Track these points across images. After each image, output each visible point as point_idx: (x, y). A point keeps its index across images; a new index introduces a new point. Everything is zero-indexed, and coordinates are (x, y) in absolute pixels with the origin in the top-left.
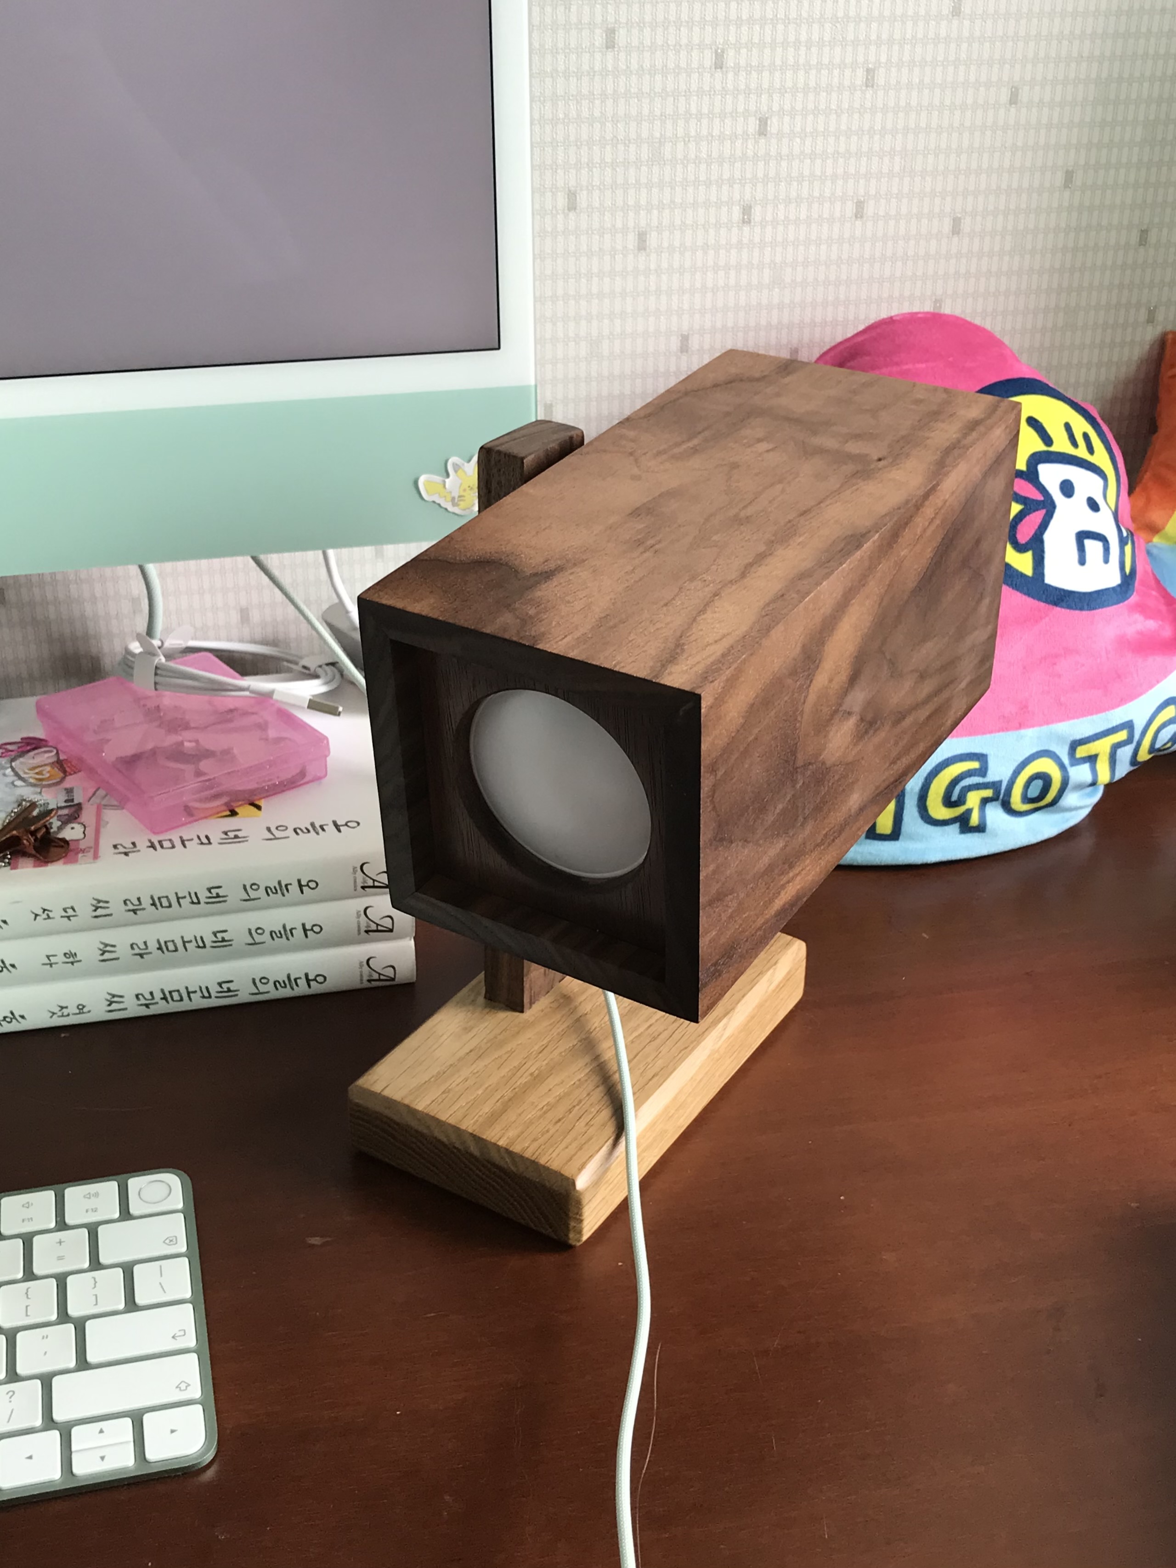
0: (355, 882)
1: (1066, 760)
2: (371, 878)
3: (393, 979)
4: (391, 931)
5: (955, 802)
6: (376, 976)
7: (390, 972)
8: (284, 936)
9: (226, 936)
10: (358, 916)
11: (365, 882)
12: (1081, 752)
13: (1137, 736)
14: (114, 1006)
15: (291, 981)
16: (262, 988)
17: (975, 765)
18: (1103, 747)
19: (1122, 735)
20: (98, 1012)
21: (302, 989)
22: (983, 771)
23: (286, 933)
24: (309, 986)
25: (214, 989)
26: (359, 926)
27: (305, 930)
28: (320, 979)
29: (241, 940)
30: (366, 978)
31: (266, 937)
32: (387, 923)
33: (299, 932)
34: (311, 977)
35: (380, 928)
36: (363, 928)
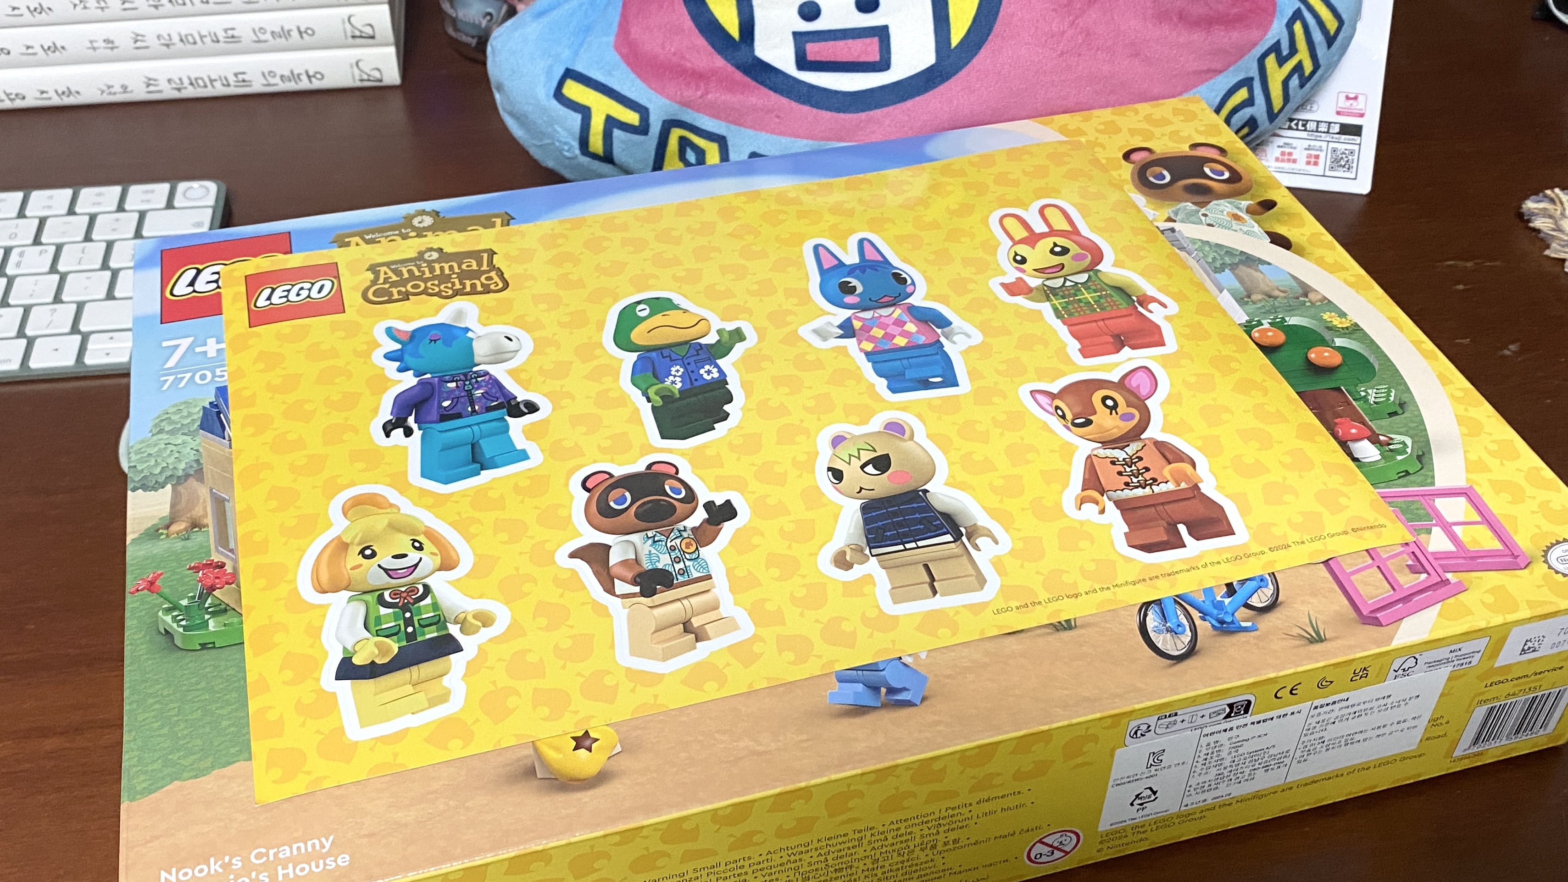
3: (381, 81)
4: (373, 37)
6: (365, 77)
7: (377, 75)
8: (283, 36)
9: (235, 33)
10: (344, 23)
14: (151, 88)
15: (294, 77)
16: (272, 81)
20: (139, 93)
21: (304, 84)
23: (285, 34)
24: (310, 81)
25: (232, 79)
26: (345, 32)
27: (300, 33)
28: (319, 76)
29: (247, 36)
30: (357, 78)
31: (268, 36)
32: (369, 30)
33: (295, 34)
34: (311, 73)
35: (363, 35)
36: (349, 34)
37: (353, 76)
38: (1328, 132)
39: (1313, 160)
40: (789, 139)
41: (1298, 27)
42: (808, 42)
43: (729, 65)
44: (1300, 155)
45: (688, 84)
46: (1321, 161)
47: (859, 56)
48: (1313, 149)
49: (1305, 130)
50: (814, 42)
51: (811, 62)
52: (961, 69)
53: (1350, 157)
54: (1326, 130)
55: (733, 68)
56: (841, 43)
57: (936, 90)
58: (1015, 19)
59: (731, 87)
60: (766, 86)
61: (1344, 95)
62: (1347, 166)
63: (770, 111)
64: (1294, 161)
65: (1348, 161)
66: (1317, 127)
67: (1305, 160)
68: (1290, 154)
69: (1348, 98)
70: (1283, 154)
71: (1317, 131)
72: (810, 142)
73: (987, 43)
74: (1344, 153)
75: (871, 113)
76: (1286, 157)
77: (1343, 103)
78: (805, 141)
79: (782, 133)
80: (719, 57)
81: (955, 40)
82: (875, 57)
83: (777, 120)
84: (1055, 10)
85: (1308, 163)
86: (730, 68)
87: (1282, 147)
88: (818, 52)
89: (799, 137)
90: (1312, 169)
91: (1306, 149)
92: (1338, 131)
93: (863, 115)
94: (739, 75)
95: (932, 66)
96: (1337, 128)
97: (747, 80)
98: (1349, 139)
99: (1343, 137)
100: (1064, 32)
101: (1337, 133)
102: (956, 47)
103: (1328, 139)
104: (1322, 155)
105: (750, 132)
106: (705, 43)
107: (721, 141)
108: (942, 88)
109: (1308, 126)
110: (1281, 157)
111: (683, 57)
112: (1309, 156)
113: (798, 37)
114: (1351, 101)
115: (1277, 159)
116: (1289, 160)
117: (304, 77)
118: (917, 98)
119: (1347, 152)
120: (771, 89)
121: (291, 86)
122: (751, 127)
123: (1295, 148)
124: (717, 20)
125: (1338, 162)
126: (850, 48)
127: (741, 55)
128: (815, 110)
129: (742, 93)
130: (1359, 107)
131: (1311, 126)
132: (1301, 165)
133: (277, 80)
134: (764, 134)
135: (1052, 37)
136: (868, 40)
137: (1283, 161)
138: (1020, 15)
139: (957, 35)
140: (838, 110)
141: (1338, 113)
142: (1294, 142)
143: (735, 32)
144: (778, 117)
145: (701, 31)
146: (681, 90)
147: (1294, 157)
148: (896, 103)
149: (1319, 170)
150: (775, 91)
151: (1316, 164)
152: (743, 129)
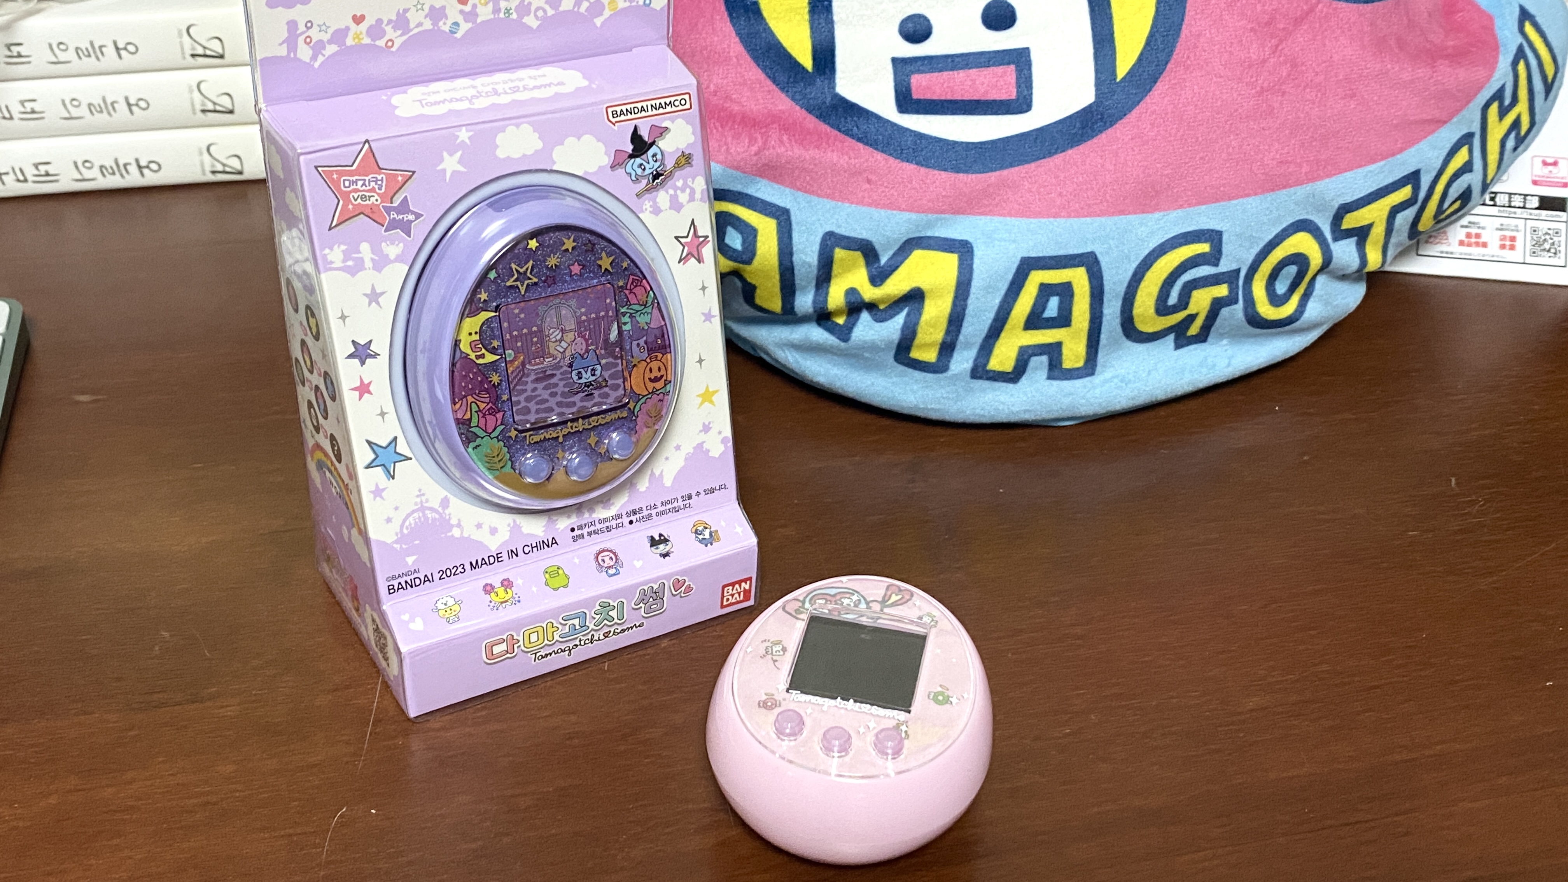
0: (182, 49)
1: (1328, 235)
2: (200, 44)
3: (240, 173)
4: (231, 111)
5: (1174, 306)
6: (220, 168)
7: (235, 164)
8: (104, 110)
9: (37, 106)
10: (191, 91)
11: (193, 49)
12: (1350, 221)
13: (1422, 195)
15: (121, 168)
16: (88, 174)
17: (1204, 248)
18: (1376, 213)
19: (1405, 193)
21: (134, 179)
22: (1214, 258)
23: (109, 107)
24: (142, 175)
25: (30, 172)
26: (193, 105)
27: (129, 105)
28: (154, 166)
29: (54, 113)
30: (208, 169)
31: (83, 111)
32: (226, 102)
33: (122, 107)
34: (143, 163)
35: (218, 108)
36: (198, 107)
37: (202, 165)
38: (1524, 208)
39: (1508, 243)
40: (883, 213)
41: (1521, 67)
42: (913, 73)
43: (798, 108)
44: (1492, 236)
45: (737, 136)
46: (1519, 244)
47: (986, 92)
48: (1507, 230)
49: (1494, 205)
50: (923, 72)
51: (919, 101)
52: (1130, 110)
53: (1556, 239)
54: (1521, 205)
55: (804, 111)
56: (960, 75)
57: (1095, 140)
58: (1202, 40)
59: (802, 136)
60: (852, 136)
61: (1541, 159)
62: (1553, 251)
63: (858, 173)
64: (1485, 245)
65: (1553, 244)
66: (1510, 201)
67: (1499, 243)
68: (1478, 236)
69: (1545, 163)
70: (1468, 235)
71: (1510, 207)
72: (914, 216)
73: (1164, 74)
74: (1547, 233)
75: (1005, 172)
76: (1473, 240)
77: (1541, 171)
78: (907, 215)
79: (876, 204)
80: (783, 95)
81: (1122, 70)
82: (1009, 91)
83: (867, 186)
84: (1252, 30)
85: (1503, 247)
86: (800, 113)
87: (1466, 227)
88: (928, 88)
89: (899, 209)
90: (1507, 255)
91: (1498, 229)
92: (1537, 205)
93: (993, 177)
94: (811, 122)
95: (1090, 106)
96: (1535, 202)
97: (824, 128)
98: (1552, 216)
99: (1544, 213)
100: (1264, 61)
101: (1536, 209)
102: (1124, 79)
103: (1525, 216)
104: (1520, 237)
105: (828, 204)
106: (762, 76)
107: (782, 217)
108: (1103, 137)
109: (1497, 200)
110: (1466, 240)
111: (728, 98)
112: (1503, 238)
113: (899, 66)
114: (1550, 168)
115: (1461, 243)
116: (1477, 244)
117: (133, 169)
118: (1070, 152)
119: (1551, 232)
120: (859, 140)
121: (114, 182)
122: (828, 196)
123: (1483, 228)
124: (780, 43)
125: (1540, 245)
126: (974, 81)
127: (814, 92)
128: (923, 170)
129: (818, 147)
130: (1559, 175)
131: (1501, 199)
132: (1493, 249)
133: (95, 173)
134: (847, 205)
135: (1250, 67)
136: (1000, 70)
137: (1469, 245)
138: (1208, 35)
139: (1124, 63)
140: (957, 170)
141: (1535, 183)
142: (1482, 221)
143: (807, 62)
144: (869, 181)
145: (756, 59)
146: (726, 144)
147: (1482, 240)
148: (1039, 159)
149: (1516, 255)
150: (866, 144)
151: (1512, 248)
152: (815, 199)
